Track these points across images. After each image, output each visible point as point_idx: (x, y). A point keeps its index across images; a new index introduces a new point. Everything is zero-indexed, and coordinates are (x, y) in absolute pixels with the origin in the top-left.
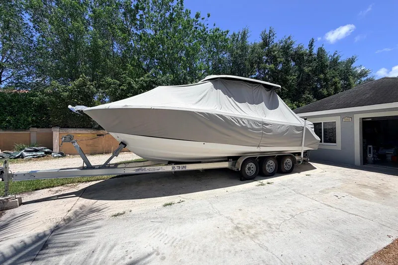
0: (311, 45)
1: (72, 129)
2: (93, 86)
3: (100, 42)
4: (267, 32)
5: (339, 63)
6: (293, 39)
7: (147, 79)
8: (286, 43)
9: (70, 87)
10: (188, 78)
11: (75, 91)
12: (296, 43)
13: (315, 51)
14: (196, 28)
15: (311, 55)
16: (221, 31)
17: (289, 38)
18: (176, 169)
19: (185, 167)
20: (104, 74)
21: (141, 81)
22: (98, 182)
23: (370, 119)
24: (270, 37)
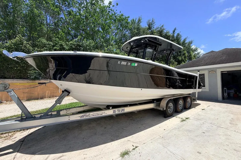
0: (174, 32)
1: (10, 79)
2: (29, 44)
3: (36, 11)
4: (151, 21)
5: (185, 43)
6: (164, 27)
7: (75, 43)
8: (161, 29)
9: (7, 45)
10: (105, 45)
11: (13, 48)
12: (166, 30)
13: (175, 35)
14: (109, 12)
15: (173, 37)
16: (125, 17)
17: (163, 26)
18: (117, 113)
19: (124, 110)
20: (40, 37)
21: (71, 44)
22: (37, 129)
23: (226, 72)
24: (152, 24)
